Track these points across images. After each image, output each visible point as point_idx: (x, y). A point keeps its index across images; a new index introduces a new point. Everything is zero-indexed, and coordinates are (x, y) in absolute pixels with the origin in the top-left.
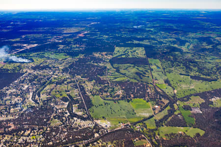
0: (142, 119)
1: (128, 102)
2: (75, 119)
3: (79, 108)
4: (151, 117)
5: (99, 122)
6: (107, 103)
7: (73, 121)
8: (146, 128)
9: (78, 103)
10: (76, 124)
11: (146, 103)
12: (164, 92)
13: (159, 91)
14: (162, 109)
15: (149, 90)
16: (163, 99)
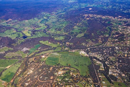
0: (60, 52)
2: (100, 59)
3: (99, 67)
5: (86, 55)
6: (76, 65)
7: (102, 58)
9: (100, 71)
10: (100, 56)
11: (47, 60)
12: (19, 68)
13: (20, 70)
14: (42, 55)
15: (29, 73)
16: (31, 62)
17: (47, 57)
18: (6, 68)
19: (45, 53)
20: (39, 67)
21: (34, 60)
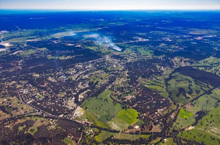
1: (123, 108)
2: (73, 98)
3: (88, 93)
4: (115, 131)
5: (79, 109)
6: (107, 100)
7: (70, 99)
8: (94, 136)
9: (93, 90)
11: (134, 118)
12: (174, 120)
13: (172, 116)
14: (137, 133)
15: (162, 110)
16: (158, 125)
17: (132, 124)
18: (193, 127)
19: (132, 136)
20: (149, 113)
21: (153, 126)
